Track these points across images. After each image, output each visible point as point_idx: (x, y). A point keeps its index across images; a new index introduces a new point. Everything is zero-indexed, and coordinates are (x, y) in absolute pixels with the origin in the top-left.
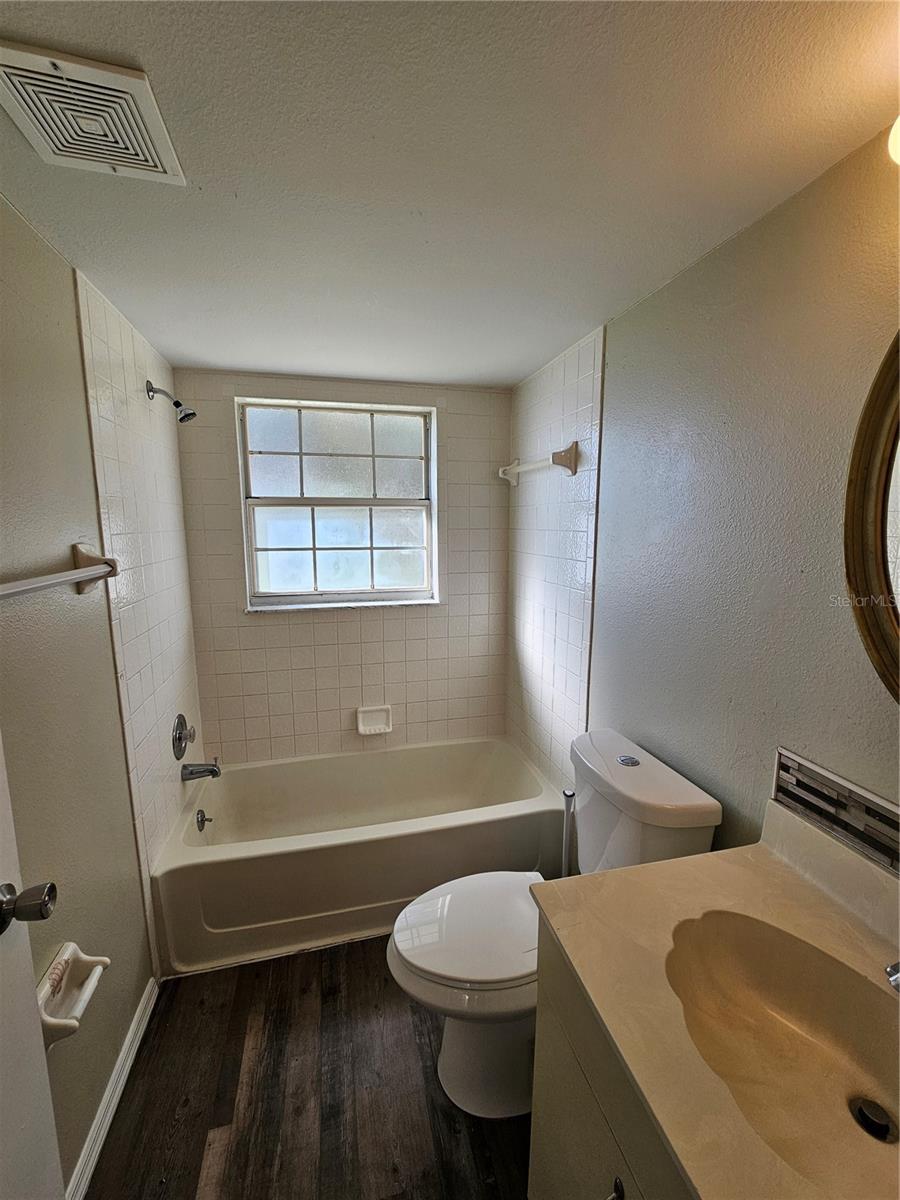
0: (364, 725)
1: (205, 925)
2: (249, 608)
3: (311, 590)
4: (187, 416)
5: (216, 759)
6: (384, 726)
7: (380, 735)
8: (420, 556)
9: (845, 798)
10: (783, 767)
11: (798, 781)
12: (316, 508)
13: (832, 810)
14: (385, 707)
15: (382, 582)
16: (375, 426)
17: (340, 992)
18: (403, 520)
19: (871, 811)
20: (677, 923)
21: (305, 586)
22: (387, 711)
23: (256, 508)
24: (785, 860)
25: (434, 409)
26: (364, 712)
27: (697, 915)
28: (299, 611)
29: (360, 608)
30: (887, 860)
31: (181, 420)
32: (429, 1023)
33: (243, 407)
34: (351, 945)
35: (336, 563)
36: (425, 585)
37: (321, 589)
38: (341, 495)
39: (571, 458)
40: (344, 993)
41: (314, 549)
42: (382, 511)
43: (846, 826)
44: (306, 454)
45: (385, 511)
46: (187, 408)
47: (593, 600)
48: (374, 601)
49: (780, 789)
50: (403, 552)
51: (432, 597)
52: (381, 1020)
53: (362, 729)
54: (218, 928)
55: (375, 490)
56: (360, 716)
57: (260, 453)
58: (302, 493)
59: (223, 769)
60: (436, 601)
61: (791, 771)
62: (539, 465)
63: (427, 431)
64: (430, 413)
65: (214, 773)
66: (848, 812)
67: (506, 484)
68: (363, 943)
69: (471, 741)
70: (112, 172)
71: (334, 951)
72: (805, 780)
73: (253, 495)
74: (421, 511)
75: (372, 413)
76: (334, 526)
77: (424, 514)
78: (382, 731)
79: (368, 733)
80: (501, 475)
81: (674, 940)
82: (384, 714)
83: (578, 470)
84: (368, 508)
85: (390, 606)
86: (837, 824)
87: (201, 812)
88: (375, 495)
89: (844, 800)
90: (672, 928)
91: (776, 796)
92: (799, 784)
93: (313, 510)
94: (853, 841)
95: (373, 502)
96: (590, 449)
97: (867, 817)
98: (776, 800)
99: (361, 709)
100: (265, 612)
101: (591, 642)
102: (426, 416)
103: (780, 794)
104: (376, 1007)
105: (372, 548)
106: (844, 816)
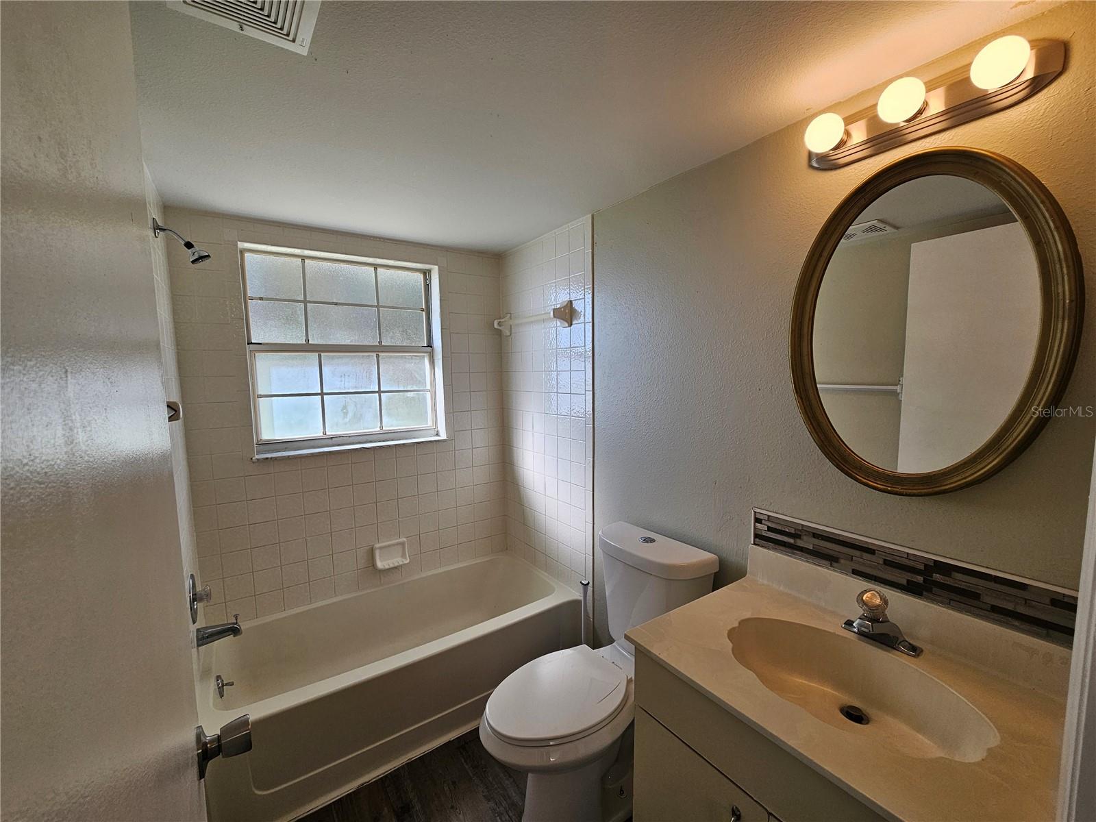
0: (381, 561)
1: (254, 789)
2: (257, 457)
3: (320, 434)
4: (201, 258)
5: (236, 617)
6: (400, 559)
7: (396, 568)
8: (425, 398)
9: (800, 531)
10: (758, 520)
11: (768, 527)
12: (323, 354)
13: (792, 541)
14: (401, 540)
15: (390, 424)
16: (379, 279)
17: (413, 807)
18: (408, 366)
19: (816, 535)
20: (727, 632)
21: (314, 430)
22: (403, 544)
23: (257, 354)
24: (765, 582)
25: (436, 268)
26: (381, 548)
27: (736, 624)
28: (313, 455)
29: (374, 447)
30: (828, 563)
31: (193, 262)
32: (504, 803)
33: (242, 252)
34: (410, 765)
35: (345, 407)
36: (430, 423)
37: (329, 433)
38: (348, 342)
39: (567, 314)
40: (418, 807)
41: (322, 394)
42: (387, 357)
43: (801, 549)
44: (310, 302)
45: (391, 357)
46: (200, 249)
47: (594, 424)
48: (383, 441)
49: (756, 536)
50: (409, 394)
51: (437, 435)
52: (461, 816)
53: (380, 564)
54: (268, 789)
55: (380, 338)
56: (377, 553)
57: (261, 299)
58: (307, 340)
59: (244, 626)
60: (443, 436)
61: (763, 522)
62: (532, 319)
63: (427, 287)
64: (430, 271)
65: (234, 630)
66: (802, 540)
67: (499, 333)
68: (422, 759)
69: (478, 561)
70: (239, 31)
71: (394, 776)
72: (773, 526)
73: (253, 341)
74: (424, 357)
75: (376, 266)
76: (340, 373)
77: (427, 361)
78: (401, 563)
79: (387, 567)
80: (496, 326)
81: (731, 641)
82: (400, 548)
83: (574, 323)
84: (375, 354)
85: (404, 444)
86: (797, 550)
87: (218, 677)
88: (380, 342)
89: (799, 533)
90: (726, 635)
91: (754, 541)
92: (770, 529)
93: (320, 357)
94: (807, 558)
95: (379, 349)
96: (583, 307)
97: (814, 539)
98: (755, 544)
99: (377, 546)
100: (276, 459)
101: (593, 458)
102: (426, 274)
103: (757, 540)
104: (452, 807)
105: (379, 392)
106: (800, 543)
